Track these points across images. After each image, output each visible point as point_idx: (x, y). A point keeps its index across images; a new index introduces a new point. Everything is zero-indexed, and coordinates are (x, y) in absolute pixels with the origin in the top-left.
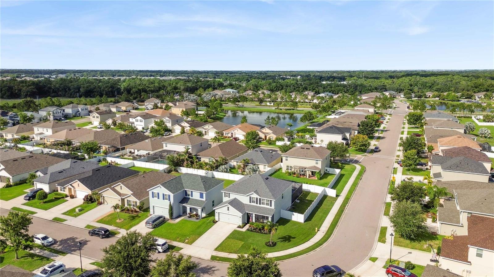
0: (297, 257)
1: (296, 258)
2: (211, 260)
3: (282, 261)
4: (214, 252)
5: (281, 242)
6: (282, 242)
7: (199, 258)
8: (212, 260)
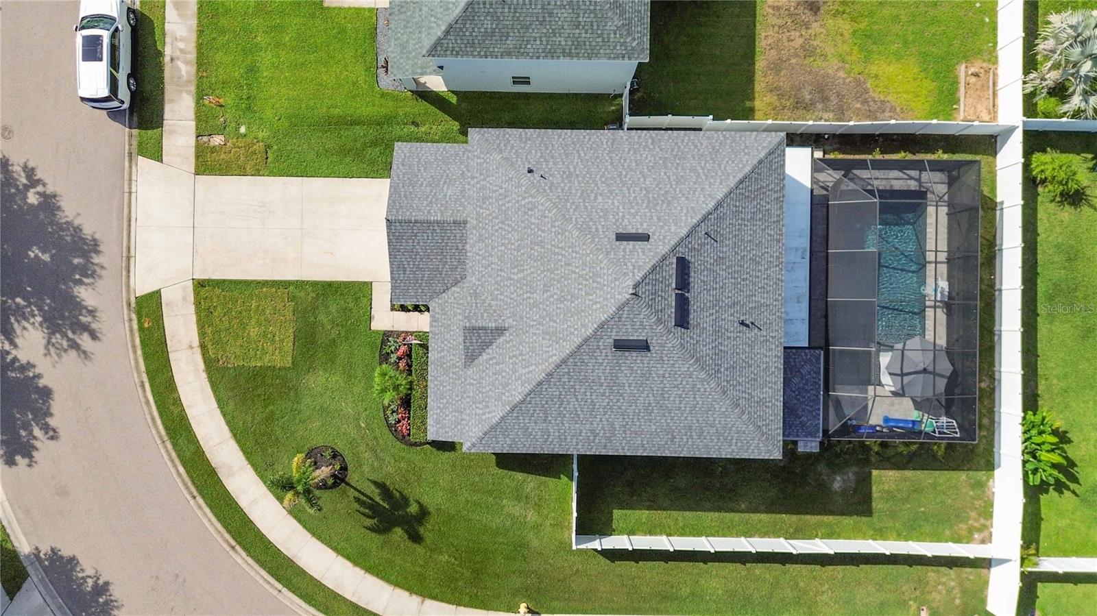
0: (285, 590)
1: (272, 586)
2: (133, 300)
3: (233, 543)
4: (184, 289)
5: (357, 500)
6: (362, 503)
7: (132, 254)
8: (133, 305)
